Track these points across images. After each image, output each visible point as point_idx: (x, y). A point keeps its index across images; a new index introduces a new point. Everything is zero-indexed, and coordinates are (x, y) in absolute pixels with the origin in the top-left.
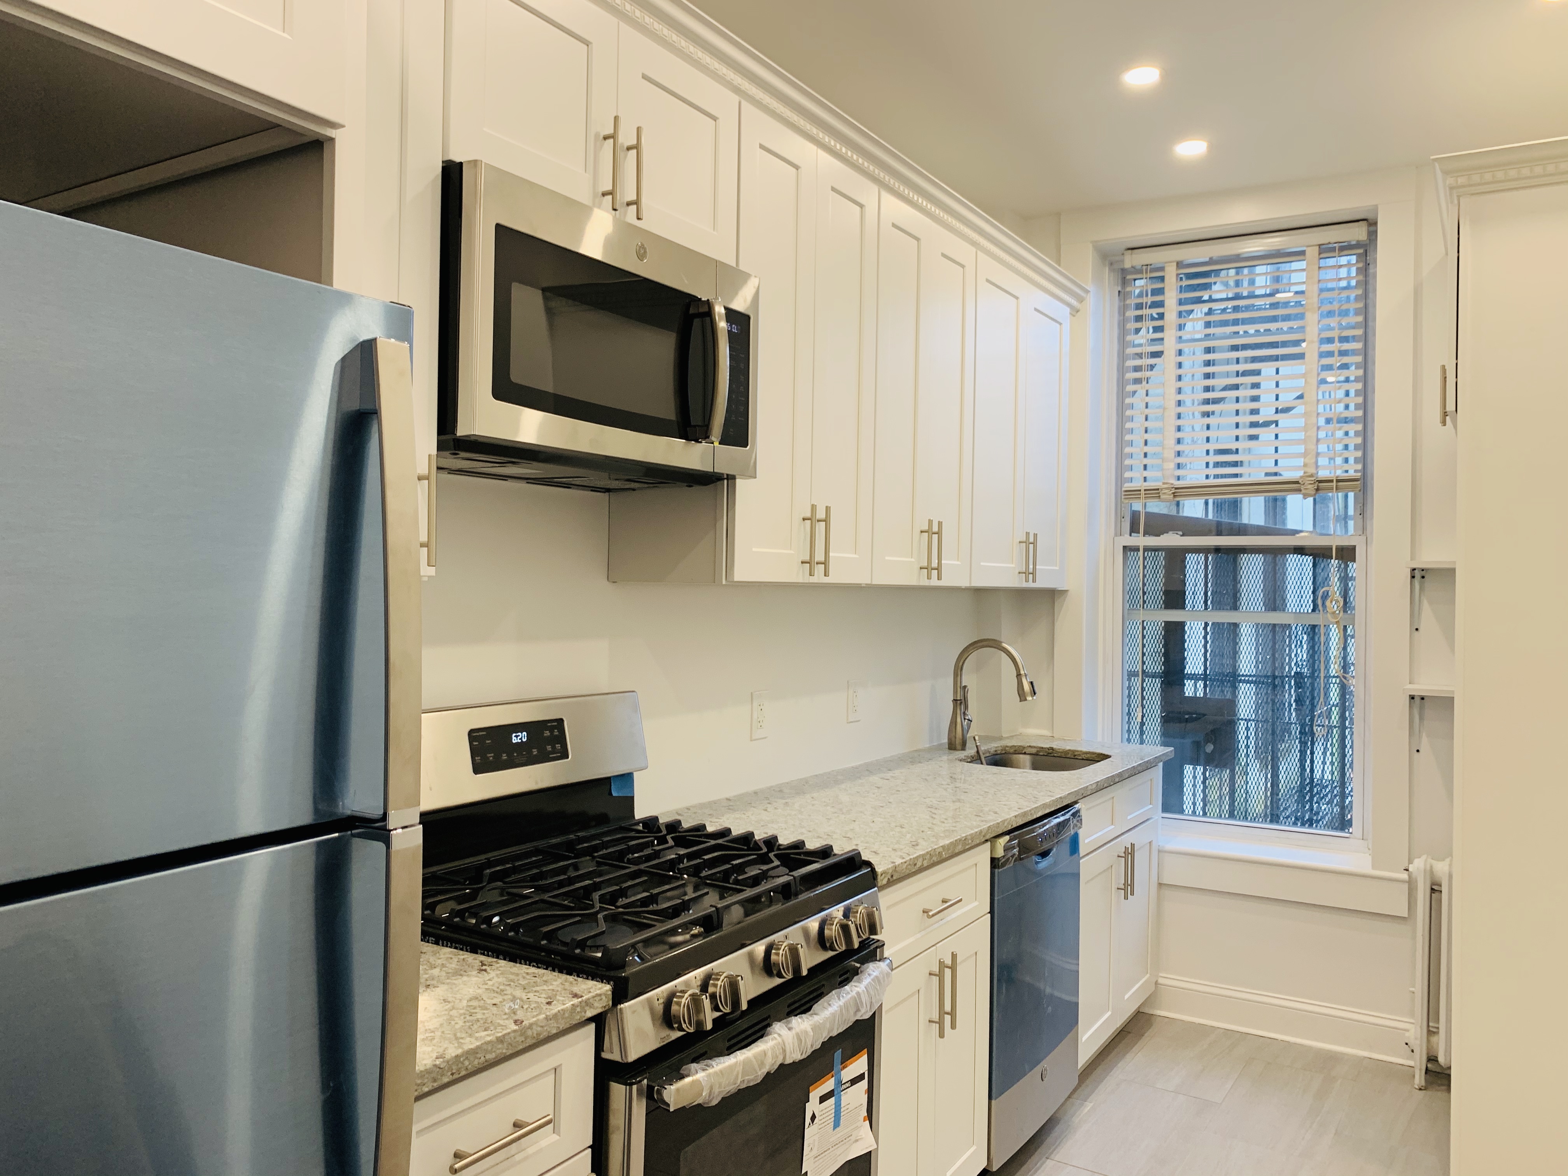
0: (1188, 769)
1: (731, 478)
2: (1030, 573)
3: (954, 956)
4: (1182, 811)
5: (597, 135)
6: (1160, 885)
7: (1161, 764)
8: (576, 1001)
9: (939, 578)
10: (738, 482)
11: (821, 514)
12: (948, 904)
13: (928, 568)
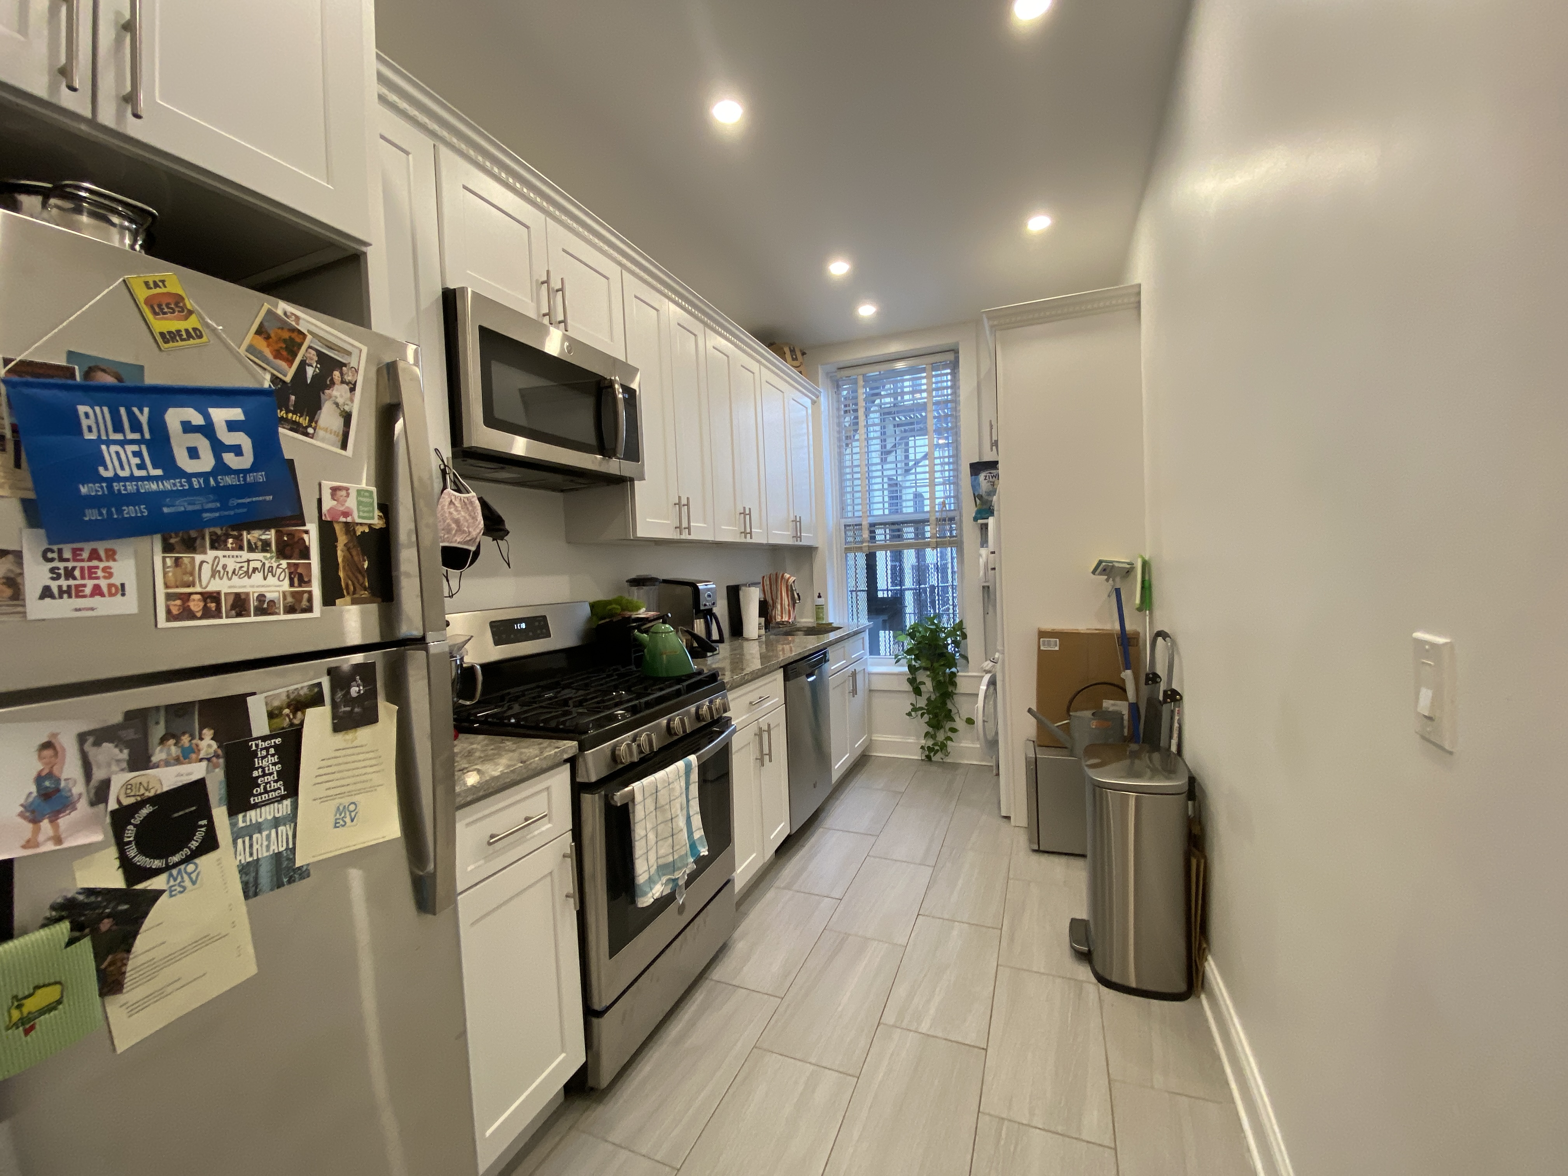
0: (882, 633)
1: (632, 480)
2: (797, 537)
3: (769, 725)
4: (879, 654)
5: (537, 281)
6: (870, 691)
7: (867, 630)
8: (557, 750)
9: (751, 538)
10: (636, 482)
11: (684, 501)
12: (762, 700)
13: (745, 533)
